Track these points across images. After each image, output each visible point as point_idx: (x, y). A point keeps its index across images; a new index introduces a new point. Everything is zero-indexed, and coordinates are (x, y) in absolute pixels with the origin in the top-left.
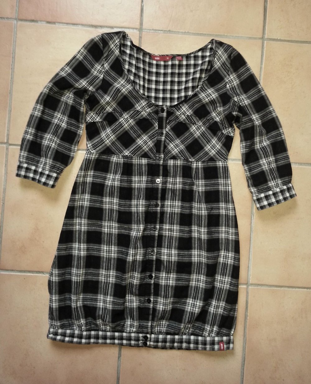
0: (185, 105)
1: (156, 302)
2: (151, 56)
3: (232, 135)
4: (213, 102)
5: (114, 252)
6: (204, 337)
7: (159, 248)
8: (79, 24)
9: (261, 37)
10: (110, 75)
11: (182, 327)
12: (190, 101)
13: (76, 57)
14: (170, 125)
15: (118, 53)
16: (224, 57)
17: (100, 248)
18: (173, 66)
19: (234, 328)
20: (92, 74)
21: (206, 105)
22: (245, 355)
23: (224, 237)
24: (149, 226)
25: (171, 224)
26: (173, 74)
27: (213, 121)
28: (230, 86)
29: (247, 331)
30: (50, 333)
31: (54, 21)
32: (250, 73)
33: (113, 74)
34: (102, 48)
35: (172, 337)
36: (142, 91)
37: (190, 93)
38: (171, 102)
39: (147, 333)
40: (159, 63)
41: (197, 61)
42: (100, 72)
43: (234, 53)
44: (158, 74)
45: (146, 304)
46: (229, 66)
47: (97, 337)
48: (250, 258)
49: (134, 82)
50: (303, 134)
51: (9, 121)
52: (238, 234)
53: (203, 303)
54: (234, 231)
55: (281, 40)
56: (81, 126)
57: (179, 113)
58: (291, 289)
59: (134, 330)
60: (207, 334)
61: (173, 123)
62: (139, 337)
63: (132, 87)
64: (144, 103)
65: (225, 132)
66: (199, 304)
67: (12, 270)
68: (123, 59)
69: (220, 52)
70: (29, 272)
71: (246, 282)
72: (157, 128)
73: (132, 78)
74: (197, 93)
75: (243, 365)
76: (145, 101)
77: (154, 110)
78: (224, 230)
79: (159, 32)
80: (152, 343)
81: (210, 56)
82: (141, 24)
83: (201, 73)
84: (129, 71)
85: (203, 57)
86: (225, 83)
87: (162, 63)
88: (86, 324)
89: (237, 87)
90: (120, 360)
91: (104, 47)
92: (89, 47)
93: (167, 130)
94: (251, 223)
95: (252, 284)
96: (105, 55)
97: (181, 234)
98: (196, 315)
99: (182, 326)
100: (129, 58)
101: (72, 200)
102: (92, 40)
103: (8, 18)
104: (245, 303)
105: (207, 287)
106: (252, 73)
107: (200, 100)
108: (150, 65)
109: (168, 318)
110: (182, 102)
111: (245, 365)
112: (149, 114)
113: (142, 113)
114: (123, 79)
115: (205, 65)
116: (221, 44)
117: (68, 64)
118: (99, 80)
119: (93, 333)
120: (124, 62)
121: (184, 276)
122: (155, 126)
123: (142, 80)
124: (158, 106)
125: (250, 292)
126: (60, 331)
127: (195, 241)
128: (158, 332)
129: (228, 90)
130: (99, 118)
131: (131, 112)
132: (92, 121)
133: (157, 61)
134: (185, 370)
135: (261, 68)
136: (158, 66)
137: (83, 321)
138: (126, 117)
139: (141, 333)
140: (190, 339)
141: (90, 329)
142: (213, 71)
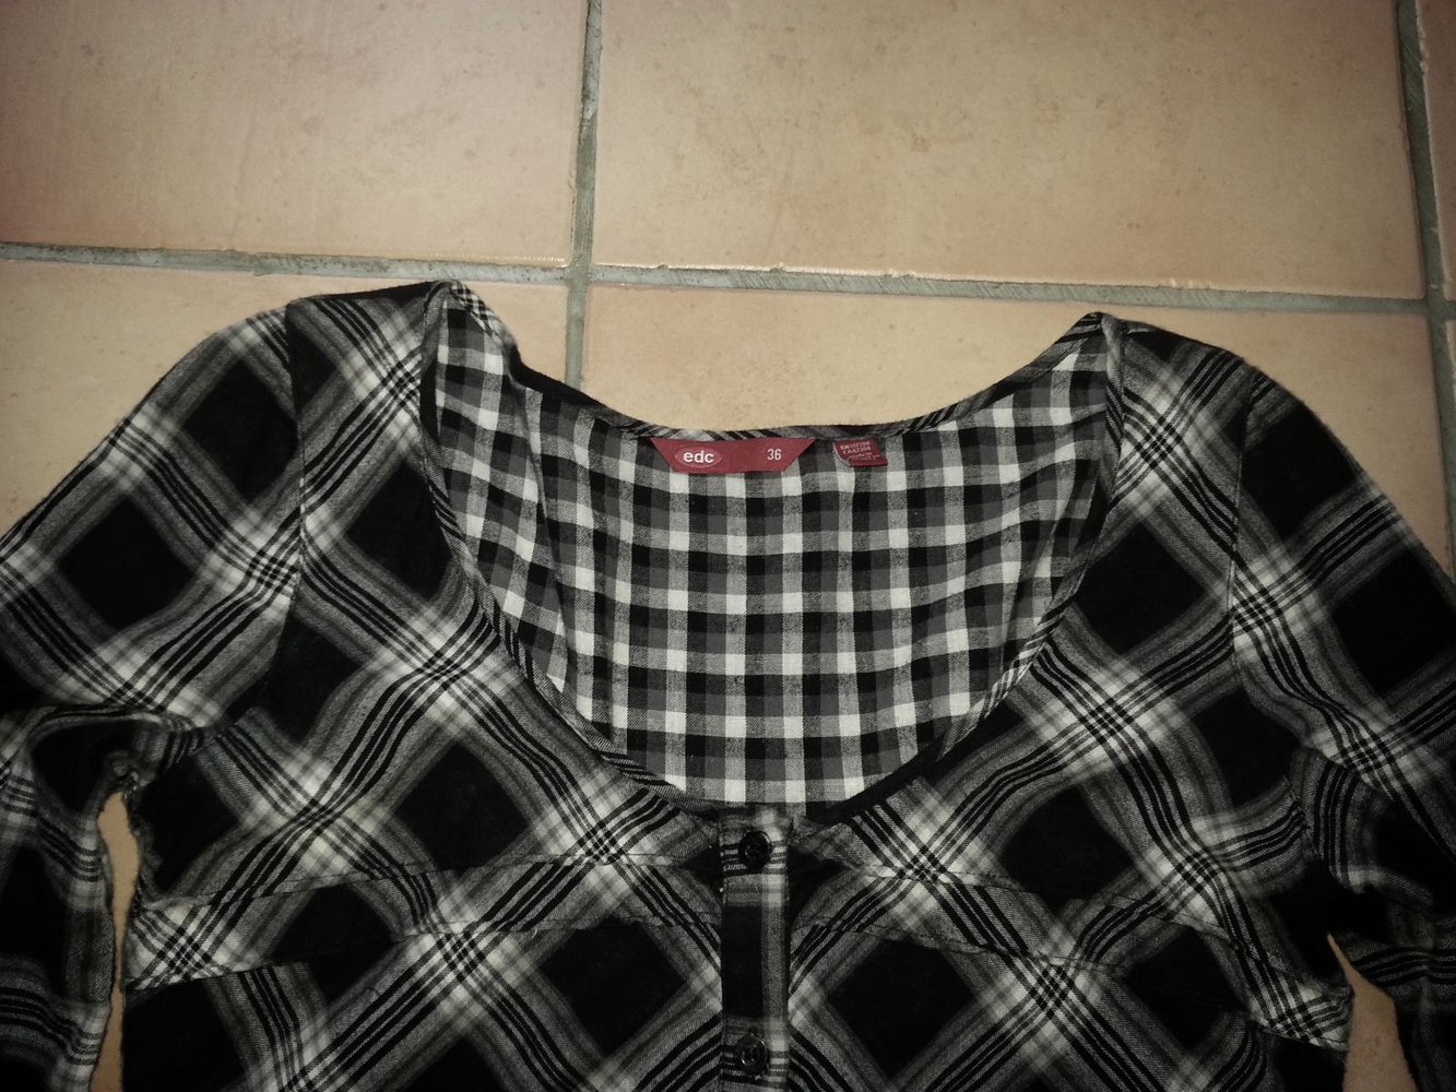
0: (931, 801)
2: (652, 445)
3: (1332, 1036)
4: (1143, 771)
10: (343, 592)
12: (965, 768)
13: (90, 468)
14: (822, 966)
15: (413, 431)
16: (1196, 435)
18: (816, 506)
20: (209, 588)
21: (1092, 796)
26: (815, 565)
27: (1171, 932)
28: (1257, 643)
32: (1397, 539)
33: (370, 580)
34: (286, 401)
36: (586, 706)
37: (959, 704)
38: (813, 774)
40: (712, 487)
41: (985, 469)
42: (271, 573)
43: (1261, 406)
44: (704, 568)
46: (1236, 499)
49: (529, 635)
56: (79, 1018)
57: (889, 873)
61: (844, 954)
63: (510, 677)
64: (603, 798)
65: (1266, 1010)
68: (448, 474)
69: (1160, 399)
72: (715, 1004)
73: (514, 604)
74: (1017, 699)
76: (614, 781)
77: (683, 851)
79: (707, 281)
81: (1079, 428)
82: (583, 235)
83: (1029, 556)
84: (490, 553)
85: (1029, 439)
86: (1216, 618)
87: (736, 487)
89: (1310, 650)
91: (303, 396)
92: (192, 395)
93: (799, 1019)
96: (311, 450)
100: (494, 464)
102: (216, 346)
106: (1409, 541)
107: (1046, 760)
108: (648, 502)
110: (901, 779)
112: (649, 885)
113: (592, 879)
114: (446, 613)
115: (1053, 496)
116: (1161, 345)
117: (28, 526)
118: (252, 633)
120: (455, 496)
122: (696, 985)
123: (585, 617)
124: (716, 812)
129: (1247, 668)
130: (233, 941)
131: (504, 882)
132: (176, 979)
133: (697, 474)
136: (704, 510)
138: (458, 928)
142: (1116, 535)
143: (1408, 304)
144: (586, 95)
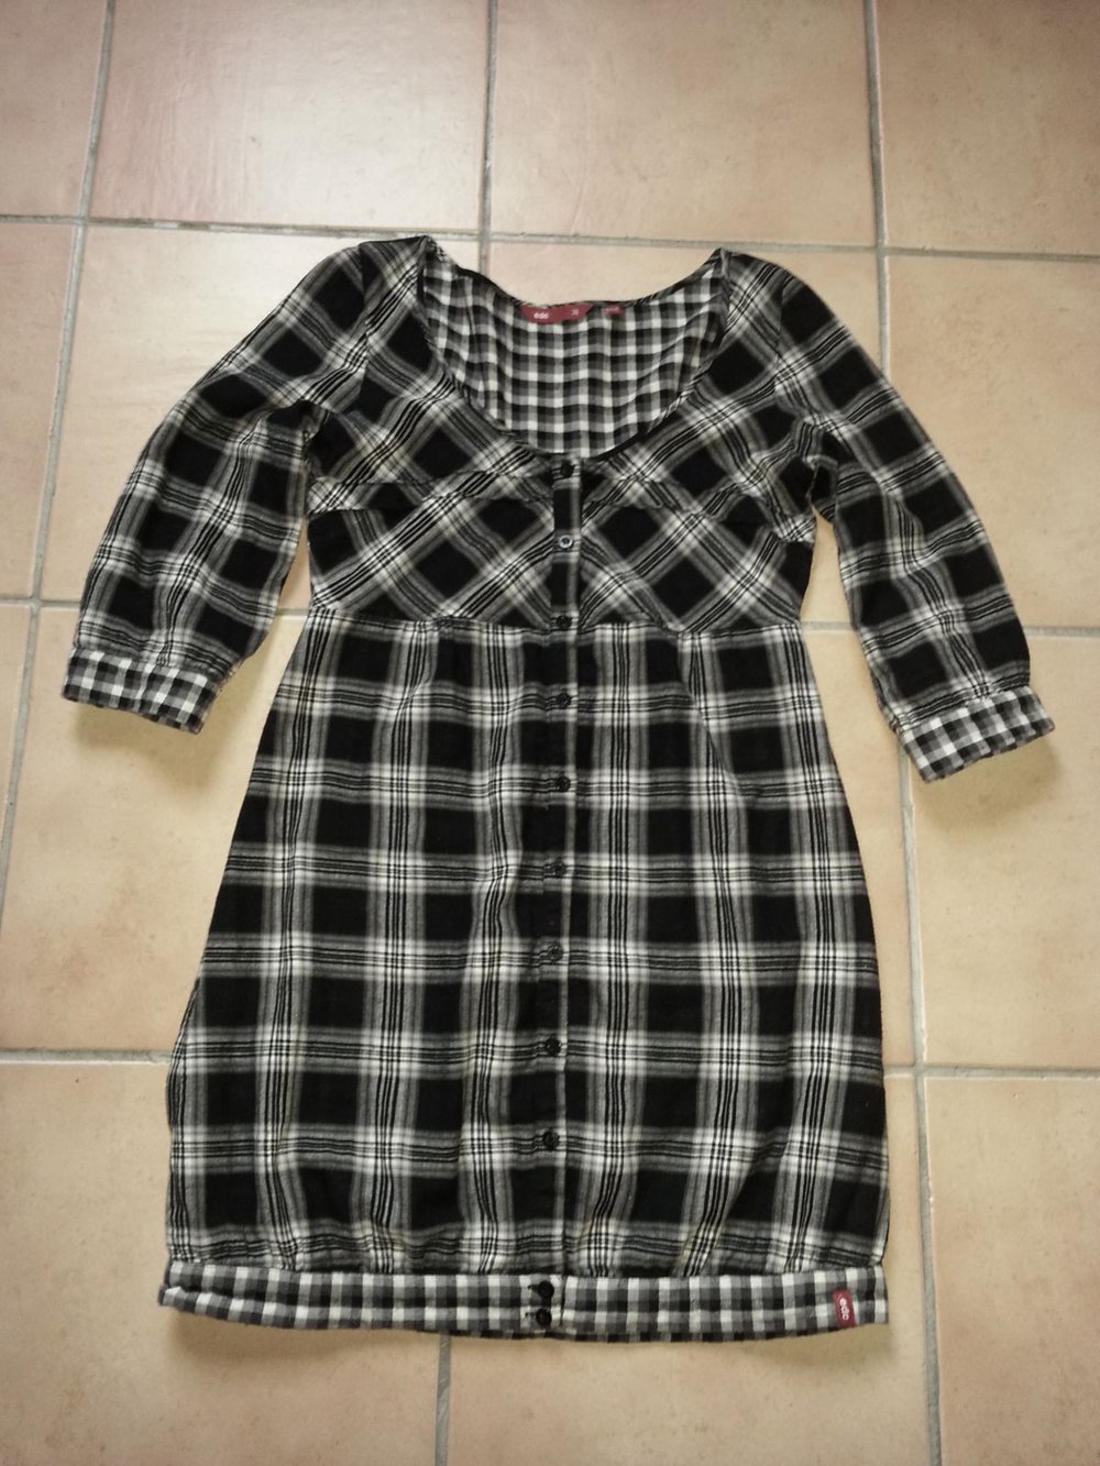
0: (642, 450)
1: (576, 1144)
2: (521, 309)
3: (807, 537)
4: (733, 439)
5: (415, 962)
6: (772, 1273)
7: (578, 940)
8: (287, 227)
9: (869, 243)
10: (385, 368)
11: (683, 1237)
12: (660, 435)
13: (273, 317)
14: (597, 517)
15: (414, 300)
16: (760, 299)
17: (361, 949)
18: (594, 334)
19: (882, 1232)
20: (329, 366)
21: (712, 451)
22: (935, 1351)
23: (811, 893)
24: (540, 859)
25: (619, 851)
26: (594, 359)
27: (740, 499)
28: (785, 388)
29: (933, 1251)
30: (174, 1279)
31: (206, 219)
32: (849, 344)
33: (396, 364)
34: (360, 286)
35: (646, 1283)
36: (494, 412)
37: (656, 414)
38: (593, 446)
39: (550, 1270)
40: (547, 329)
41: (670, 320)
42: (356, 360)
43: (789, 286)
44: (544, 363)
45: (541, 1154)
46: (778, 327)
47: (354, 1298)
48: (915, 969)
49: (466, 390)
50: (1045, 532)
51: (46, 526)
52: (862, 873)
53: (756, 1139)
54: (845, 863)
55: (935, 253)
56: (290, 525)
57: (624, 478)
58: (1078, 1079)
59: (499, 1259)
60: (783, 1261)
61: (604, 513)
62: (516, 1290)
63: (461, 401)
64: (502, 448)
65: (783, 532)
66: (742, 1141)
67: (32, 1051)
68: (430, 320)
69: (745, 282)
70: (97, 1053)
71: (909, 1060)
72: (551, 528)
73: (461, 375)
74: (680, 411)
75: (933, 1398)
76: (507, 442)
77: (537, 471)
78: (809, 864)
79: (545, 239)
80: (569, 1315)
81: (711, 301)
82: (485, 218)
83: (688, 351)
84: (449, 353)
85: (690, 307)
86: (768, 379)
87: (558, 329)
88: (313, 1242)
89: (808, 391)
90: (448, 1401)
91: (367, 283)
92: (318, 285)
93: (585, 531)
94: (904, 839)
95: (931, 1067)
96: (370, 309)
97: (655, 886)
98: (732, 1184)
99: (684, 1233)
100: (449, 318)
101: (261, 775)
102: (330, 261)
103: (56, 218)
104: (913, 1140)
105: (766, 1074)
106: (854, 344)
107: (691, 434)
108: (519, 335)
109: (628, 1212)
110: (630, 443)
111: (941, 1396)
112: (523, 485)
113: (498, 481)
114: (432, 378)
115: (698, 326)
116: (746, 261)
117: (248, 341)
118: (350, 382)
119: (338, 1279)
120: (433, 329)
121: (678, 1041)
122: (543, 520)
123: (493, 375)
124: (549, 456)
125: (926, 1097)
126: (210, 1271)
127: (707, 910)
128: (589, 1266)
129: (780, 398)
130: (352, 498)
131: (463, 479)
132: (330, 509)
133: (541, 323)
134: (705, 1429)
135: (881, 334)
136: (544, 339)
137: (299, 1231)
138: (444, 494)
139: (525, 1272)
140: (716, 1291)
141: (329, 1264)
142: (727, 346)
143: (867, 249)
144: (486, 158)
